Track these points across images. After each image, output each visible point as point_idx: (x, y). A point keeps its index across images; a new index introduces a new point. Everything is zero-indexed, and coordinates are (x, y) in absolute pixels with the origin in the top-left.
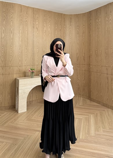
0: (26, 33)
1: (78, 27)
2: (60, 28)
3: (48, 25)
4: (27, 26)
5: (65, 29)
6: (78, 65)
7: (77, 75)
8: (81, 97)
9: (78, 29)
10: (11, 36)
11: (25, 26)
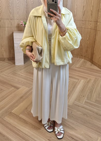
8: (82, 58)
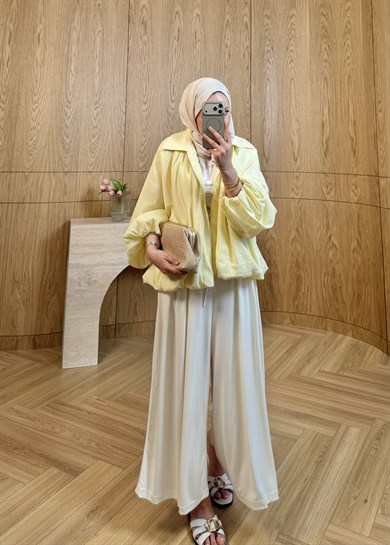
0: (98, 40)
1: (323, 10)
2: (246, 19)
3: (190, 7)
4: (102, 16)
5: (266, 21)
6: (328, 180)
7: (328, 224)
9: (323, 19)
10: (38, 53)
11: (95, 16)
